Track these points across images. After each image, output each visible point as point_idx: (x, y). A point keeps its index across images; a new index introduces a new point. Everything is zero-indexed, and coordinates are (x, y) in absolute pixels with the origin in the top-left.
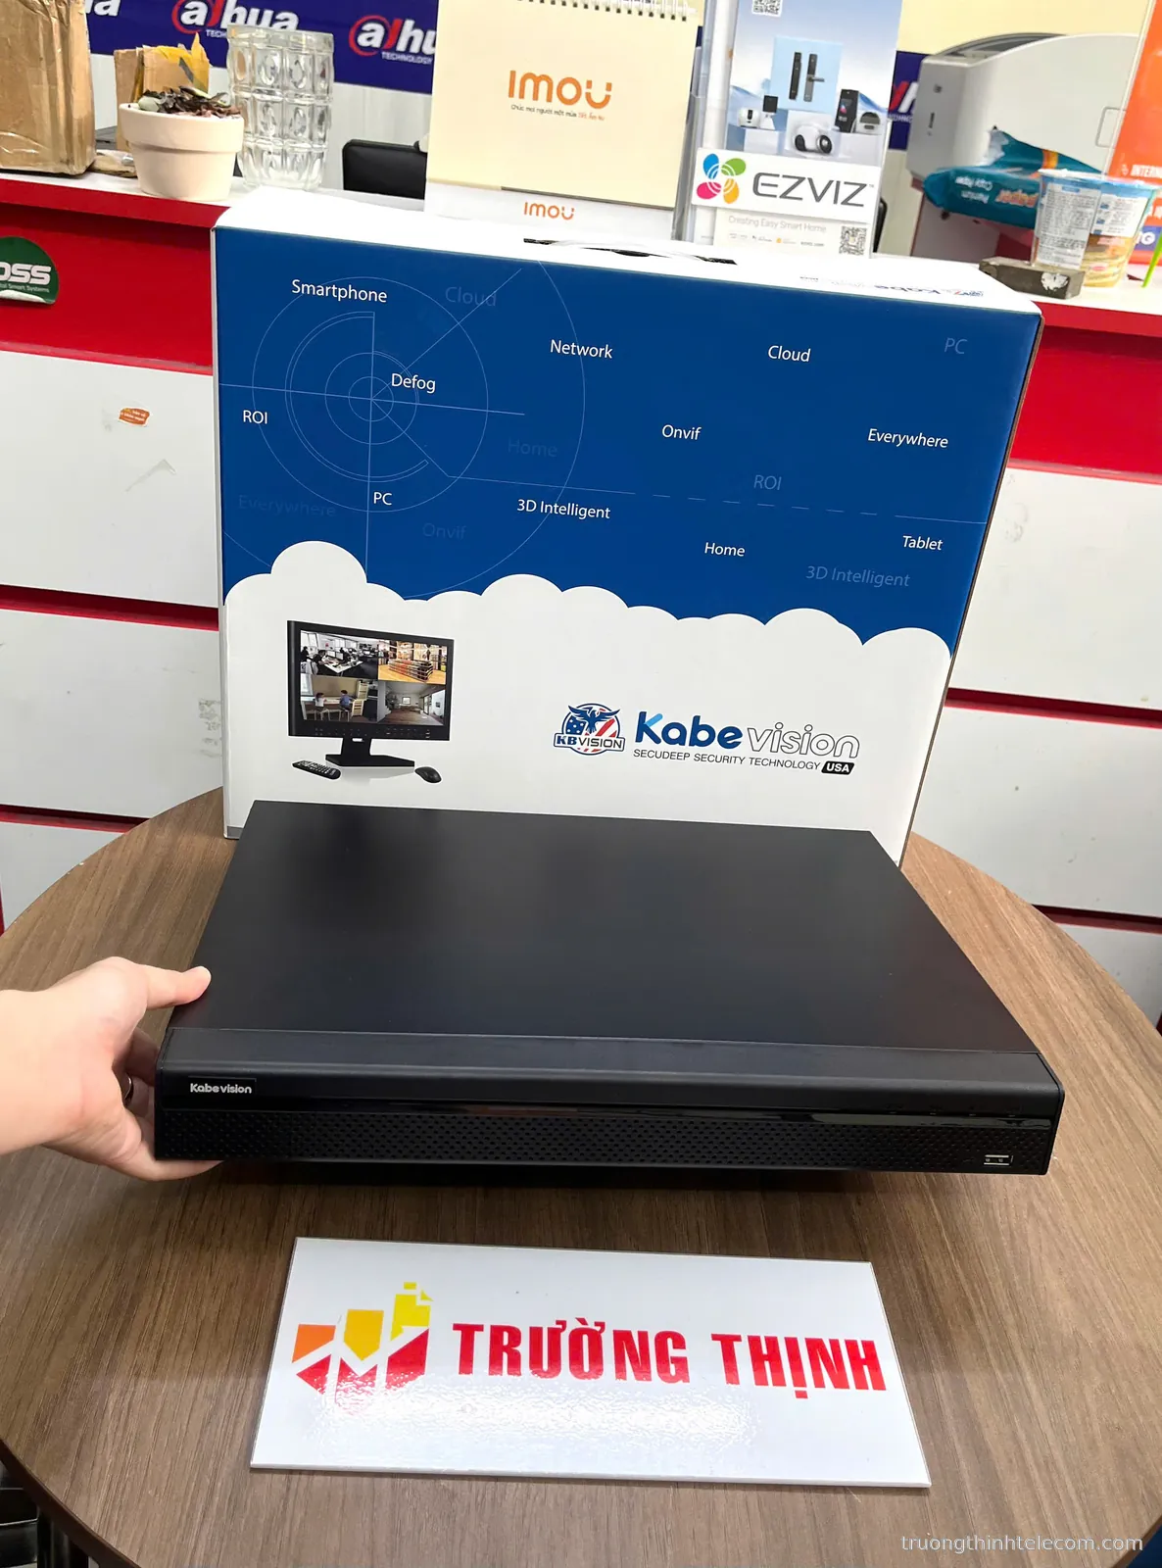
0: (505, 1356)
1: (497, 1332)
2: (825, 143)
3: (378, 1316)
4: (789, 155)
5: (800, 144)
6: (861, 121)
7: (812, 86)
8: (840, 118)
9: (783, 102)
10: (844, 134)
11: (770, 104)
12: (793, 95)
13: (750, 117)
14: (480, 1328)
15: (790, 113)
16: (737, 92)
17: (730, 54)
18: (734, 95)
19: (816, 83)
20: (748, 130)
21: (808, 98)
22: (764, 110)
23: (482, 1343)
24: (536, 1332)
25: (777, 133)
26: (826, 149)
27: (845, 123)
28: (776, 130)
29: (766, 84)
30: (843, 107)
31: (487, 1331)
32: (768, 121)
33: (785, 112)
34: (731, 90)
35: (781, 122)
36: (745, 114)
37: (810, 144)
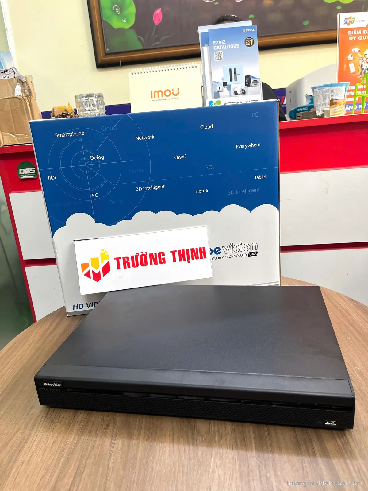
0: (127, 264)
1: (124, 258)
2: (243, 91)
3: (98, 258)
4: (233, 96)
5: (236, 93)
6: (253, 83)
7: (236, 77)
8: (246, 84)
9: (229, 83)
10: (248, 88)
11: (225, 84)
12: (231, 80)
13: (220, 89)
14: (120, 258)
15: (231, 86)
16: (215, 83)
17: (211, 73)
18: (214, 84)
19: (237, 76)
20: (220, 92)
21: (236, 80)
22: (224, 86)
23: (121, 261)
24: (132, 257)
25: (229, 91)
26: (244, 93)
27: (248, 84)
28: (228, 91)
29: (223, 79)
30: (247, 81)
31: (122, 258)
32: (225, 89)
33: (230, 85)
34: (213, 83)
35: (229, 88)
36: (218, 88)
37: (239, 93)
